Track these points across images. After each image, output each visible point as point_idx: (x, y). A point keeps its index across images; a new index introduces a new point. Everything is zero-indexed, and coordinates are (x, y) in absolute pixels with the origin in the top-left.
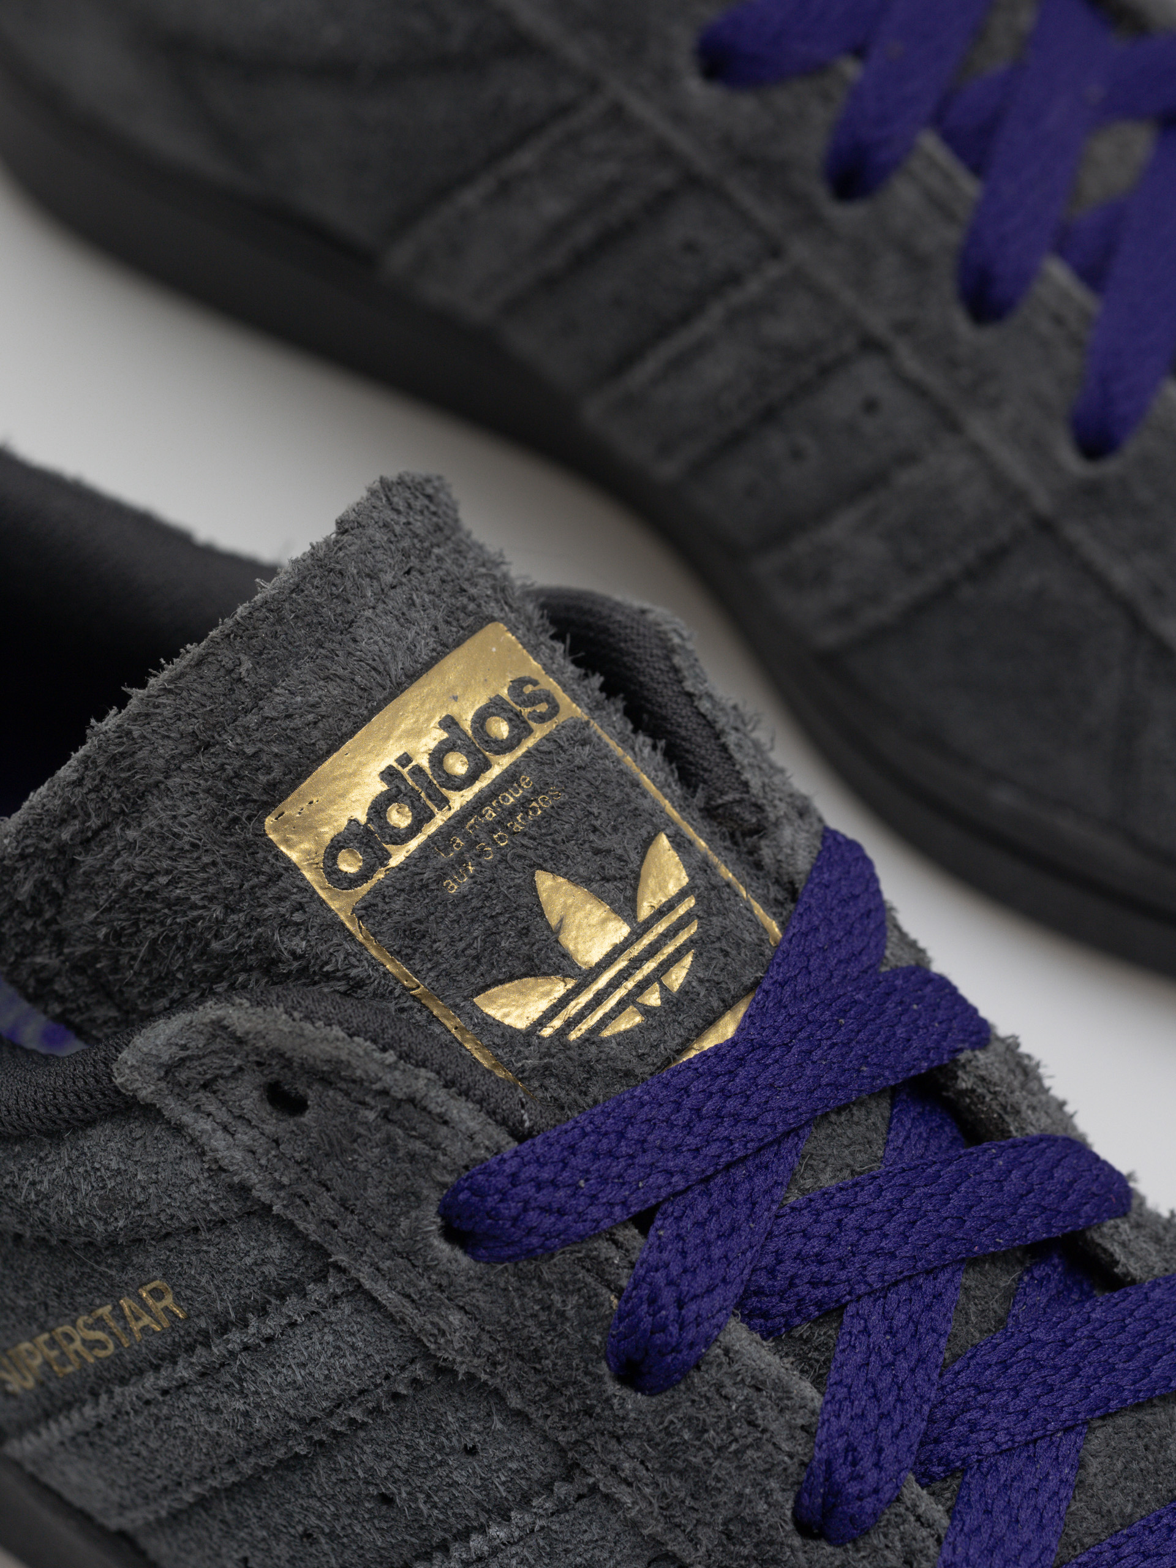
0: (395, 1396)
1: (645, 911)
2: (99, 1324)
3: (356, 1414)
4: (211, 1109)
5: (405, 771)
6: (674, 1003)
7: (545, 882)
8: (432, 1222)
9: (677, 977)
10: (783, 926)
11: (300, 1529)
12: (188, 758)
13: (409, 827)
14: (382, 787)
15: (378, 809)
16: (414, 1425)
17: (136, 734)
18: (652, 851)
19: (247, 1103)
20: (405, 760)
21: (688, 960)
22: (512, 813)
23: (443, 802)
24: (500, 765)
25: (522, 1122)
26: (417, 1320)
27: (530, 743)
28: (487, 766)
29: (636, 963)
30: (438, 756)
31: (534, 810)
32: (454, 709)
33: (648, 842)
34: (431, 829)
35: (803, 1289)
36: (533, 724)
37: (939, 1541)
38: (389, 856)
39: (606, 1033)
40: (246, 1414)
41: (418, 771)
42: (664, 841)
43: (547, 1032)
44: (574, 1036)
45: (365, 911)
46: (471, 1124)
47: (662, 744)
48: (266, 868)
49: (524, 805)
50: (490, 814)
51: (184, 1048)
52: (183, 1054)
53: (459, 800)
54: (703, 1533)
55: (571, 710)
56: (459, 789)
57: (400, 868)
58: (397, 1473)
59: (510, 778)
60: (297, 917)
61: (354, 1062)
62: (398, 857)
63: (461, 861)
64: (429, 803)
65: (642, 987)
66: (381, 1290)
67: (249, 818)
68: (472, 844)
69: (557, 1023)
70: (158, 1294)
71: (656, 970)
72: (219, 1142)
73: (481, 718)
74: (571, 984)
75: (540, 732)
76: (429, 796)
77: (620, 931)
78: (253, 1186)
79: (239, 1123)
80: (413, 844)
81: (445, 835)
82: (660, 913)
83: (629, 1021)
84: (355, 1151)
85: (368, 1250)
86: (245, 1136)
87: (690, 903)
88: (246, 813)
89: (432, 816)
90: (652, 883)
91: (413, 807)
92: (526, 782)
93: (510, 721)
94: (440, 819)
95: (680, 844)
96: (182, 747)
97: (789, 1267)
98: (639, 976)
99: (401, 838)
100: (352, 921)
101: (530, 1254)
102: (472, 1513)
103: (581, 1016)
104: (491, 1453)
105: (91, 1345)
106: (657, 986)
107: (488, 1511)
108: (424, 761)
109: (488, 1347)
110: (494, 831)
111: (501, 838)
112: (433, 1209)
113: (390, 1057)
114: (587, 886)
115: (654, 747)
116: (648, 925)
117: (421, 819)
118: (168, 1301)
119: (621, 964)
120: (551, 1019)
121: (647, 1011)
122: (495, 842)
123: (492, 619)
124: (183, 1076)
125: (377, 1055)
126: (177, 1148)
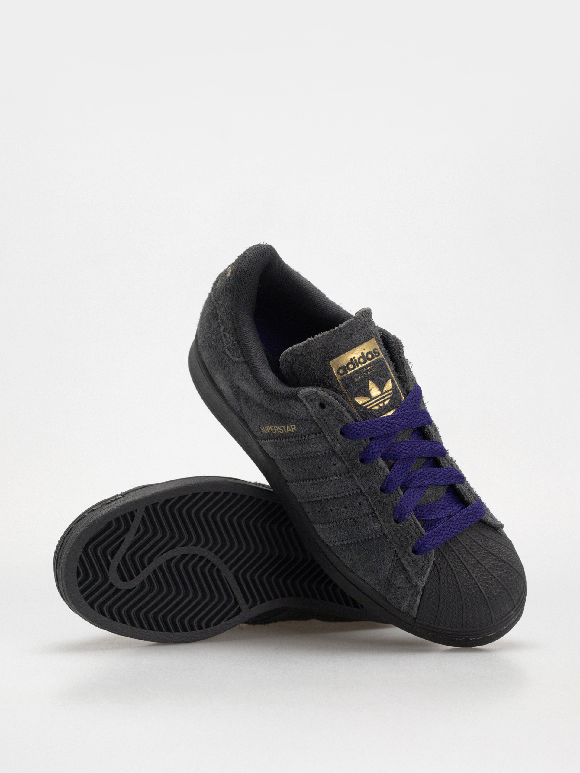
0: (325, 453)
1: (384, 391)
2: (282, 428)
3: (319, 454)
4: (311, 403)
5: (354, 360)
6: (384, 406)
7: (370, 382)
8: (339, 431)
9: (386, 403)
10: (405, 398)
11: (304, 468)
12: (321, 348)
13: (352, 369)
14: (349, 361)
15: (348, 364)
16: (327, 458)
17: (314, 342)
18: (388, 382)
19: (316, 404)
20: (354, 358)
21: (388, 400)
22: (368, 370)
23: (358, 366)
24: (369, 362)
25: (357, 419)
26: (332, 444)
27: (374, 360)
28: (366, 362)
29: (380, 399)
30: (359, 358)
31: (372, 371)
32: (364, 351)
33: (388, 380)
34: (355, 370)
35: (392, 455)
36: (375, 357)
37: (401, 498)
38: (348, 372)
39: (373, 408)
40: (302, 449)
41: (356, 360)
42: (390, 380)
43: (364, 406)
44: (368, 407)
45: (342, 380)
46: (349, 418)
47: (394, 364)
48: (328, 369)
49: (370, 370)
50: (365, 370)
51: (310, 394)
52: (309, 394)
53: (361, 366)
54: (366, 486)
55: (382, 355)
56: (361, 364)
57: (349, 375)
58: (322, 465)
59: (369, 365)
60: (331, 377)
61: (334, 404)
62: (349, 372)
63: (358, 376)
64: (356, 365)
65: (381, 403)
66: (328, 437)
67: (328, 360)
68: (361, 374)
69: (366, 405)
70: (293, 427)
71: (383, 401)
72: (310, 409)
73: (368, 354)
74: (370, 399)
75: (376, 358)
76: (356, 364)
77: (379, 393)
78: (314, 417)
79: (314, 407)
80: (352, 371)
81: (357, 371)
82: (387, 392)
83: (376, 408)
84: (330, 416)
85: (328, 431)
86: (314, 409)
87: (391, 391)
88: (328, 359)
89: (356, 368)
90: (386, 386)
91: (353, 366)
92: (372, 366)
93: (372, 355)
94: (357, 368)
95: (393, 381)
96: (321, 346)
97: (391, 452)
98: (380, 401)
99: (350, 370)
100: (339, 381)
101: (352, 439)
102: (332, 474)
103: (370, 405)
104: (337, 465)
105: (279, 430)
106: (383, 403)
107: (334, 474)
108: (357, 358)
109: (342, 450)
110: (364, 372)
111: (365, 374)
112: (340, 428)
113: (340, 404)
114: (377, 385)
115: (393, 364)
116: (384, 393)
117: (354, 367)
118: (295, 428)
119: (378, 398)
120: (365, 404)
121: (380, 407)
122: (364, 374)
123: (373, 338)
124: (308, 398)
125: (338, 404)
126: (303, 407)
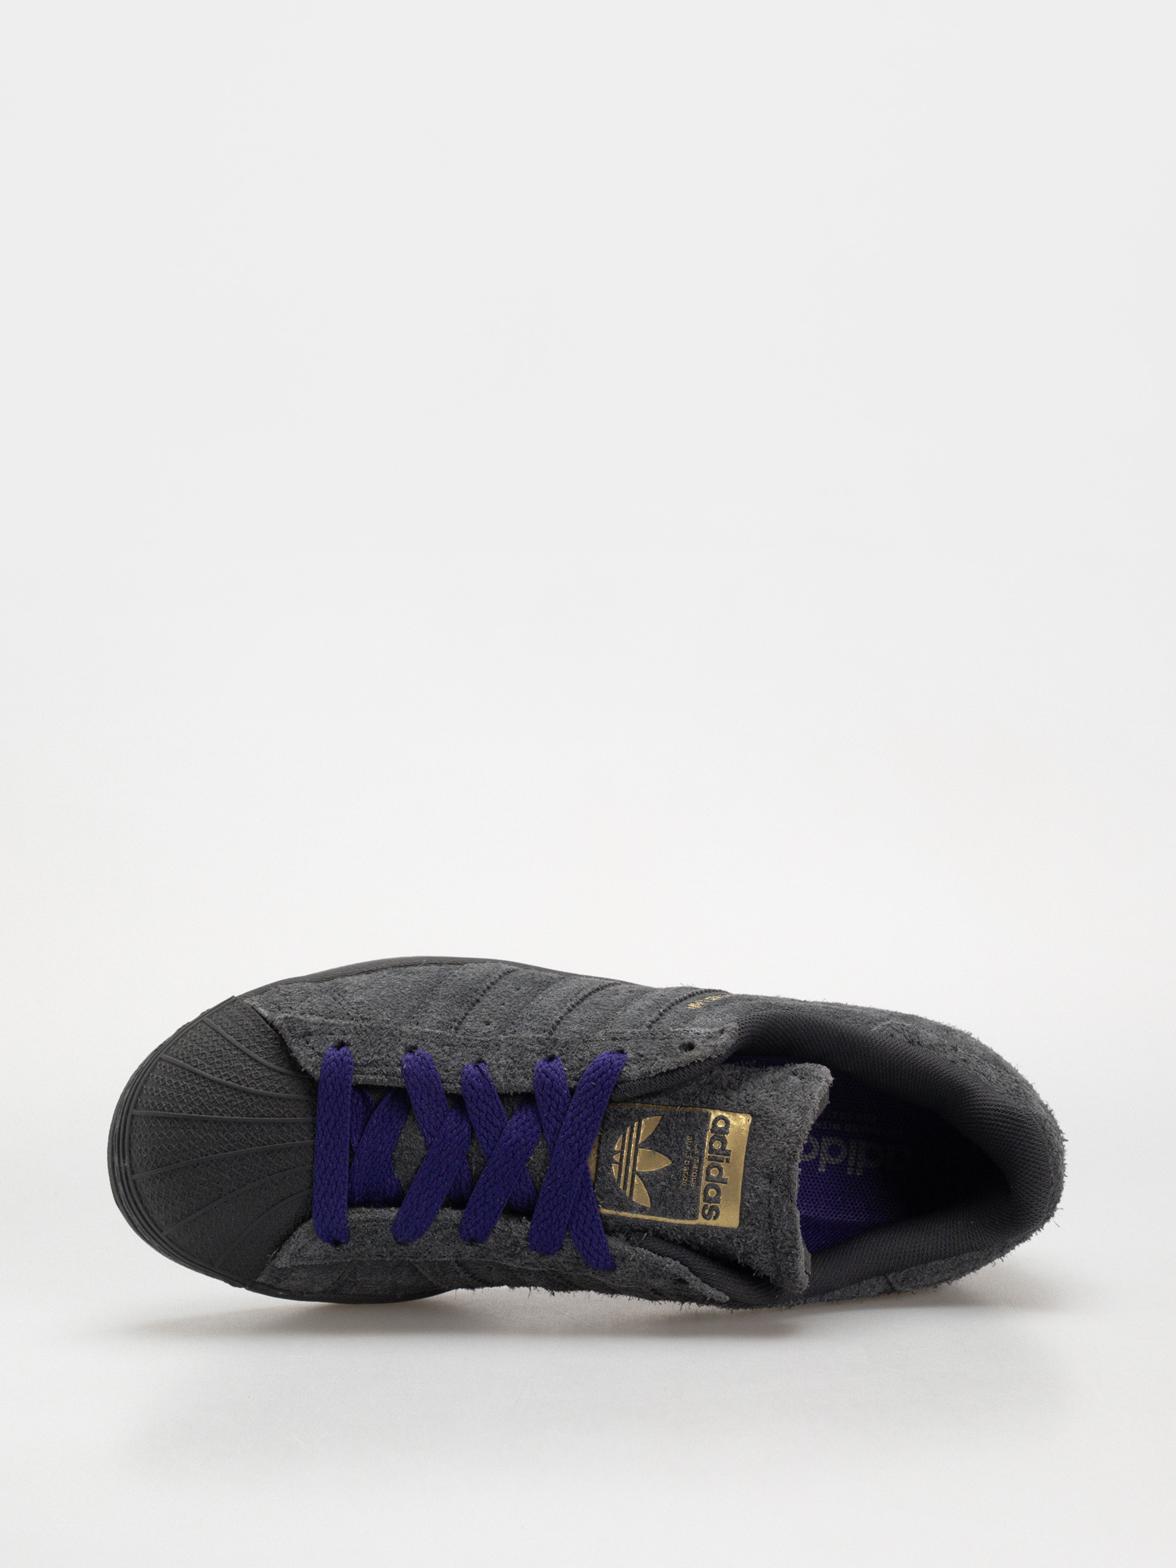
1: (637, 1180)
5: (725, 1158)
6: (610, 1161)
7: (668, 1163)
10: (601, 1215)
14: (727, 1148)
15: (724, 1142)
18: (649, 1200)
20: (728, 1161)
21: (616, 1176)
22: (690, 1171)
23: (710, 1159)
24: (704, 1183)
27: (701, 1197)
28: (707, 1180)
29: (628, 1163)
30: (721, 1170)
31: (685, 1179)
32: (727, 1187)
33: (652, 1201)
34: (707, 1148)
36: (705, 1205)
39: (621, 1136)
41: (722, 1161)
42: (648, 1205)
43: (636, 1124)
45: (706, 1117)
47: (671, 1237)
48: (739, 1108)
49: (689, 1177)
50: (695, 1167)
53: (706, 1163)
55: (701, 1220)
56: (708, 1166)
59: (698, 1183)
60: (721, 1103)
62: (709, 1136)
63: (692, 1147)
65: (621, 1160)
68: (693, 1154)
69: (635, 1130)
71: (621, 1166)
73: (719, 1191)
74: (640, 1141)
75: (702, 1204)
76: (714, 1157)
77: (639, 1168)
80: (707, 1141)
82: (633, 1183)
83: (616, 1148)
84: (659, 1049)
88: (755, 1116)
89: (709, 1153)
90: (641, 1190)
91: (716, 1151)
92: (693, 1185)
93: (711, 1199)
94: (706, 1154)
98: (624, 1160)
99: (712, 1141)
100: (707, 1111)
103: (631, 1136)
106: (618, 1162)
108: (722, 1165)
110: (691, 1163)
111: (687, 1162)
113: (664, 1070)
116: (633, 1177)
117: (711, 1150)
119: (631, 1159)
120: (637, 1128)
121: (615, 1153)
122: (688, 1160)
123: (739, 1226)
125: (667, 1068)
